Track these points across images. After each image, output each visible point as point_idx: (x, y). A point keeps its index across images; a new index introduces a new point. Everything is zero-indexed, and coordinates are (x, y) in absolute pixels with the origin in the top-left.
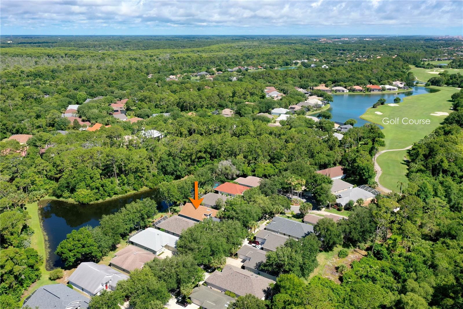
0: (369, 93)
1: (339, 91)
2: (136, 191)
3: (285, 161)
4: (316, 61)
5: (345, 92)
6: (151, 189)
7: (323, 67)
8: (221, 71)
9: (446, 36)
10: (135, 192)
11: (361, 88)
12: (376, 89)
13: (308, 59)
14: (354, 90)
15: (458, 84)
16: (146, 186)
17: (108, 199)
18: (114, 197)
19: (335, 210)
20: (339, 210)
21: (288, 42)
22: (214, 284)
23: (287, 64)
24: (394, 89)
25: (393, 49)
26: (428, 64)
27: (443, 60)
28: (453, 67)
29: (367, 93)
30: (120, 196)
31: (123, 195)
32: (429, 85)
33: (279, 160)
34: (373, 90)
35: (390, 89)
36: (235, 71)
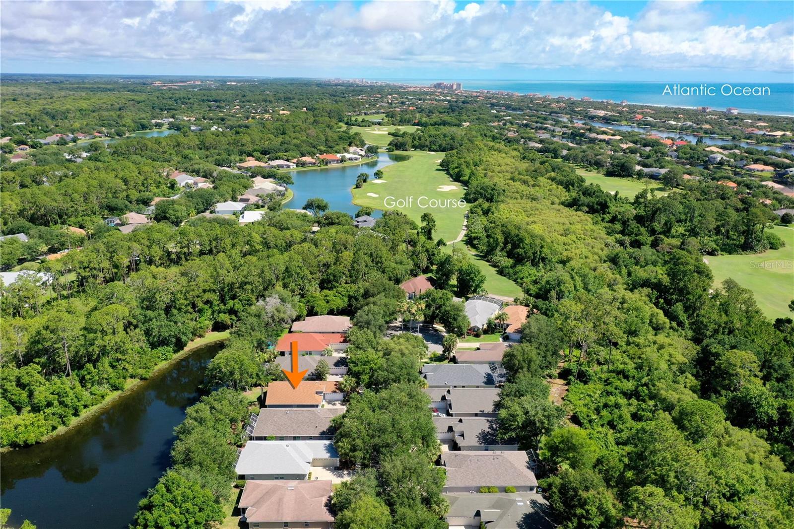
0: (326, 167)
1: (282, 166)
2: (120, 392)
3: (346, 283)
4: (189, 120)
5: (292, 167)
6: (145, 379)
7: (213, 129)
8: (26, 145)
9: (335, 79)
10: (116, 394)
11: (314, 161)
12: (334, 161)
13: (173, 117)
14: (303, 164)
15: (427, 146)
16: (132, 377)
17: (74, 421)
18: (85, 414)
19: (471, 337)
20: (477, 336)
21: (98, 88)
22: (455, 485)
23: (144, 127)
24: (356, 159)
25: (290, 98)
26: (363, 121)
27: (371, 114)
28: (395, 123)
29: (323, 167)
30: (95, 408)
31: (99, 405)
32: (393, 151)
33: (337, 282)
34: (330, 163)
35: (351, 159)
36: (53, 143)
